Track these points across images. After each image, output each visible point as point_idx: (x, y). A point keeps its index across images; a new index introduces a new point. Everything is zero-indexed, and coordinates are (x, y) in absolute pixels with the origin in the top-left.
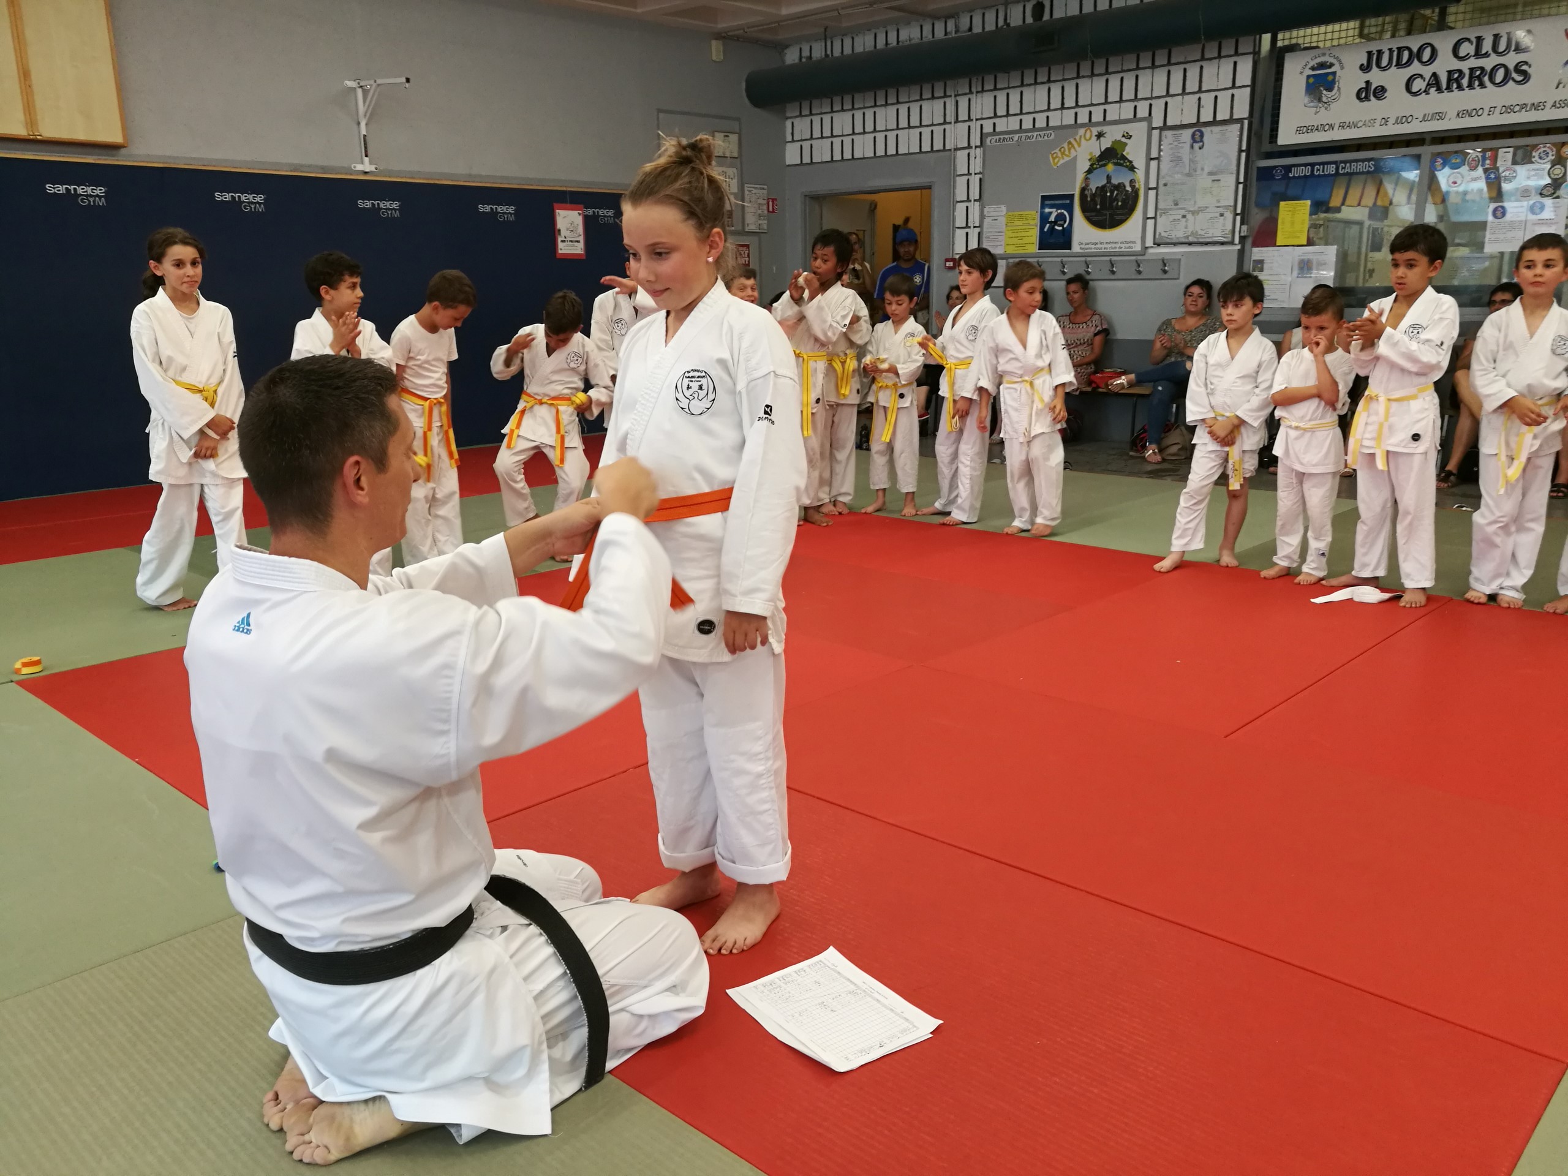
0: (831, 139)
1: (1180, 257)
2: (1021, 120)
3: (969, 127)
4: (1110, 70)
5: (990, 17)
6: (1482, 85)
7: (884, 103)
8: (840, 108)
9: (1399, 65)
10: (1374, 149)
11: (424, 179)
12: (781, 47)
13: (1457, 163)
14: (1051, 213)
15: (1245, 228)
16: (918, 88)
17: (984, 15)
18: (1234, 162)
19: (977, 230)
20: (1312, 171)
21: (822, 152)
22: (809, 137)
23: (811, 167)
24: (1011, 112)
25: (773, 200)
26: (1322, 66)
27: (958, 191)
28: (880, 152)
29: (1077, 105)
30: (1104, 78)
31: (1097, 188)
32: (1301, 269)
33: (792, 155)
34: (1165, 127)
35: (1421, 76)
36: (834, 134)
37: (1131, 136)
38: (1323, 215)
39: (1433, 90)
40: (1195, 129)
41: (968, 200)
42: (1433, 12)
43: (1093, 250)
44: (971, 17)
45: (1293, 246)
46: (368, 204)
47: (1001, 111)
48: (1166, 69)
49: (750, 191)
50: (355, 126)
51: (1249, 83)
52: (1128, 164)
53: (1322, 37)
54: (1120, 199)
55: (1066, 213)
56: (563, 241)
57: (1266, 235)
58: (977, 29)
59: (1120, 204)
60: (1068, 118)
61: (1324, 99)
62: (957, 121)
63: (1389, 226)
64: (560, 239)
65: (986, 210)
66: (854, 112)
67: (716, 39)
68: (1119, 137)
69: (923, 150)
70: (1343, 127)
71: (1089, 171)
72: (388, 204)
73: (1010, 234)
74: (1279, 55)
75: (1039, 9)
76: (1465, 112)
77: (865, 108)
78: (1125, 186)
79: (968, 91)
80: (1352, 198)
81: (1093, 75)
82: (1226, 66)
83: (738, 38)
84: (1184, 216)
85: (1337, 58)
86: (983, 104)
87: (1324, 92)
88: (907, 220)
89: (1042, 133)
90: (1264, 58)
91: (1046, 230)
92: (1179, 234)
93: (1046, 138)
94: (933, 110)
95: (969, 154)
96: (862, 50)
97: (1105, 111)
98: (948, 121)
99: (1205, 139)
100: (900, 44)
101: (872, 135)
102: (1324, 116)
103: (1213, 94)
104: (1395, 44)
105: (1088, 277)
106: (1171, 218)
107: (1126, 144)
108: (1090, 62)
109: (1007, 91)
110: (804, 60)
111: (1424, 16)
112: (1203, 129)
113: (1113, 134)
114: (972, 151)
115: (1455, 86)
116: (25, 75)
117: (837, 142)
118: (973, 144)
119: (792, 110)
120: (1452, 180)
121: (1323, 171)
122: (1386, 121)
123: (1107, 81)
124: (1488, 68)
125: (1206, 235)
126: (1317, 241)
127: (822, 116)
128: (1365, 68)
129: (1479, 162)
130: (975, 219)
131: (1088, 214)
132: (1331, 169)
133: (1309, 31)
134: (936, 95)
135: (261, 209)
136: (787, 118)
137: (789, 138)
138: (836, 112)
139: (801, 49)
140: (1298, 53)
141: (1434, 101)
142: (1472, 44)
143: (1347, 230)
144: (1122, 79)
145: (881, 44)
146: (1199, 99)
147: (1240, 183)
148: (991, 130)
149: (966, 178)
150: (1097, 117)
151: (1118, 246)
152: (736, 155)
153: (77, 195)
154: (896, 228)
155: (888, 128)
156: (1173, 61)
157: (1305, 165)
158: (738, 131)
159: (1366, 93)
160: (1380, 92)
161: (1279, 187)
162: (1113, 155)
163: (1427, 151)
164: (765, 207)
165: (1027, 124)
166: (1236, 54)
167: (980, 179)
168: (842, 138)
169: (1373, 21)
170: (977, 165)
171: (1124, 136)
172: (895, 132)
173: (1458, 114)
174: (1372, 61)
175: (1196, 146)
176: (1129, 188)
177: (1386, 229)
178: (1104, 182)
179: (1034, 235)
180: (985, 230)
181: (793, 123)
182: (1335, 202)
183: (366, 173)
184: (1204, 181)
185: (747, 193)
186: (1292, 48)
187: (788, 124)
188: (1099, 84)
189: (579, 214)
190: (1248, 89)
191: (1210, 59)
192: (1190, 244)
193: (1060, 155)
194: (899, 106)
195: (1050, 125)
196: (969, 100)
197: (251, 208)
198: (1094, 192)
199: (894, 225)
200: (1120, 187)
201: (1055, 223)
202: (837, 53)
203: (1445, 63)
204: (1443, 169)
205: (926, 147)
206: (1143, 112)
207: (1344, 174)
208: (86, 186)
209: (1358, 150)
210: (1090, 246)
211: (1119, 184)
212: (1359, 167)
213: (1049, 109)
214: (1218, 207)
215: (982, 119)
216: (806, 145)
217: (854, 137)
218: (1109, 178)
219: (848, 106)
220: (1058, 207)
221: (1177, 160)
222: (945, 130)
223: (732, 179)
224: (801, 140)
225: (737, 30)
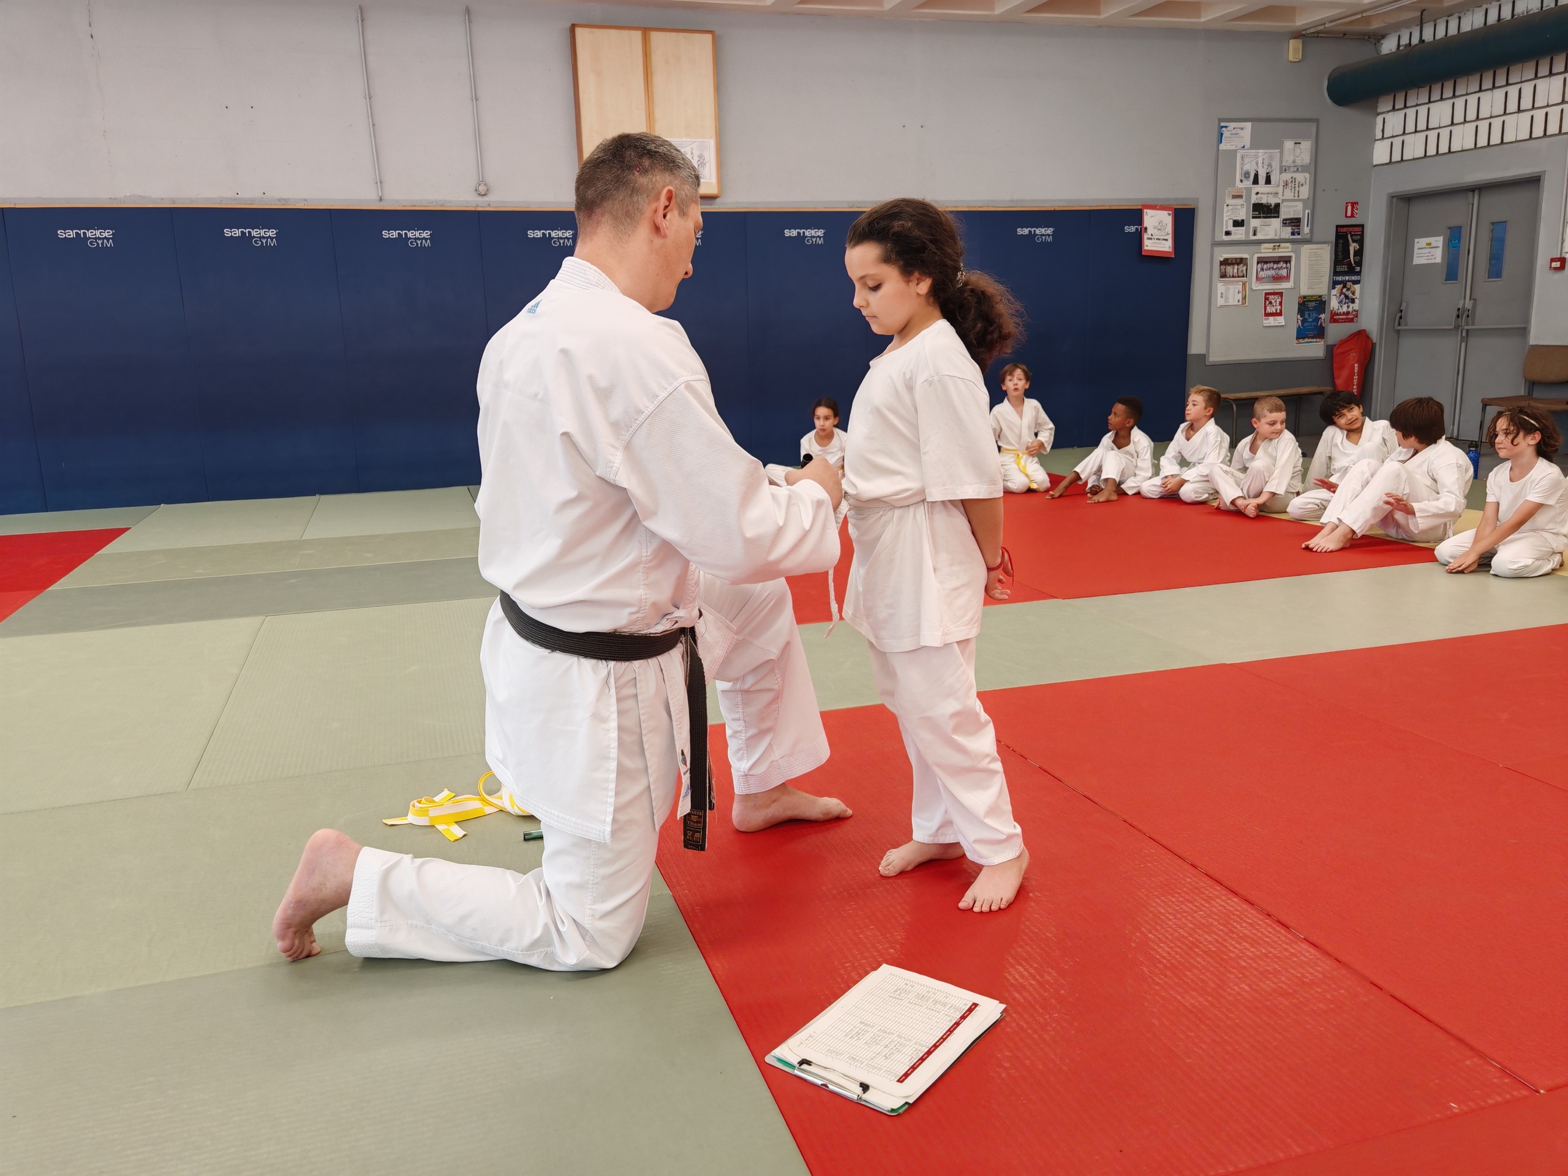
0: (1425, 133)
7: (1491, 87)
8: (1439, 98)
12: (1378, 37)
16: (1534, 63)
21: (1414, 147)
22: (1401, 132)
23: (1403, 164)
25: (1353, 204)
28: (1482, 141)
33: (1380, 153)
36: (1430, 127)
66: (1453, 100)
67: (1295, 38)
69: (1533, 136)
77: (1467, 94)
83: (1316, 35)
94: (1549, 89)
96: (1469, 29)
100: (1516, 17)
101: (1474, 124)
110: (1401, 48)
117: (1432, 135)
119: (1384, 105)
127: (1417, 108)
134: (1554, 71)
135: (819, 242)
136: (1378, 115)
137: (1379, 135)
138: (1434, 102)
139: (1399, 37)
145: (1492, 18)
152: (1308, 160)
155: (1495, 114)
158: (1314, 136)
168: (1438, 131)
172: (1502, 118)
181: (1384, 119)
187: (1379, 119)
194: (1509, 88)
202: (1440, 33)
205: (1538, 131)
216: (1397, 142)
217: (1453, 128)
219: (1448, 93)
222: (1562, 110)
223: (1302, 185)
224: (1393, 137)
225: (1317, 26)
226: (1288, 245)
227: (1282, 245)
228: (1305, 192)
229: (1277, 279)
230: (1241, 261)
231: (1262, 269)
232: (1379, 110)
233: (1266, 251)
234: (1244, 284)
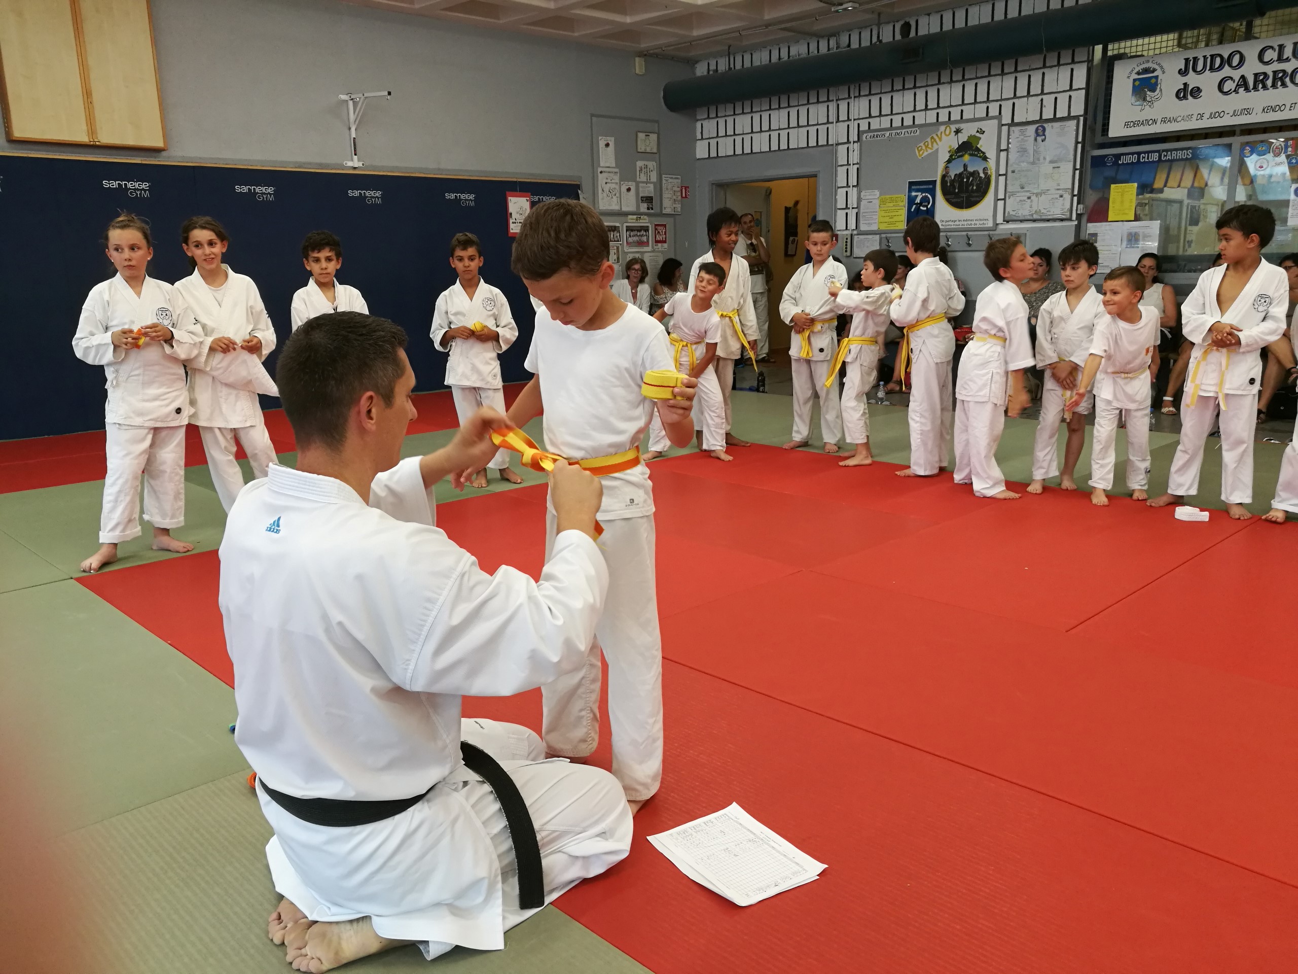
0: (733, 137)
1: (1025, 232)
2: (891, 120)
3: (848, 126)
4: (966, 77)
5: (866, 35)
6: (1284, 85)
7: (777, 107)
8: (741, 112)
9: (1212, 69)
10: (1191, 140)
11: (403, 173)
12: (692, 62)
13: (1263, 151)
14: (917, 196)
15: (1081, 206)
16: (806, 94)
17: (860, 33)
18: (1072, 152)
19: (856, 210)
20: (1139, 158)
21: (726, 147)
22: (715, 135)
23: (718, 159)
24: (882, 113)
25: (686, 188)
26: (1146, 71)
27: (838, 179)
28: (774, 147)
29: (938, 107)
30: (962, 84)
31: (956, 175)
32: (1129, 241)
33: (701, 151)
34: (1013, 124)
35: (1231, 78)
36: (736, 133)
37: (984, 132)
38: (1148, 195)
39: (1241, 90)
40: (1038, 125)
41: (848, 186)
42: (1241, 25)
43: (952, 227)
44: (850, 35)
45: (1122, 221)
46: (356, 193)
47: (875, 112)
48: (1013, 76)
49: (667, 181)
50: (348, 131)
51: (1084, 86)
52: (981, 154)
53: (1146, 47)
54: (975, 184)
55: (929, 196)
56: (513, 223)
57: (1099, 213)
58: (855, 45)
59: (975, 188)
60: (931, 117)
61: (1148, 99)
62: (838, 121)
63: (1204, 204)
64: (511, 222)
65: (862, 194)
66: (752, 114)
67: (639, 56)
68: (974, 133)
69: (810, 145)
70: (1165, 121)
71: (949, 161)
72: (372, 193)
73: (883, 213)
74: (1109, 63)
75: (906, 28)
76: (1269, 108)
77: (761, 111)
78: (979, 174)
79: (847, 96)
80: (1172, 182)
81: (952, 81)
82: (1065, 73)
83: (656, 56)
84: (1029, 198)
85: (1159, 64)
86: (860, 107)
87: (1148, 93)
88: (797, 203)
89: (909, 130)
90: (1096, 65)
91: (912, 210)
92: (1024, 212)
93: (912, 133)
94: (818, 112)
95: (848, 148)
96: (759, 64)
97: (962, 111)
98: (830, 120)
99: (1047, 133)
100: (791, 58)
101: (768, 134)
102: (1148, 113)
103: (1053, 96)
104: (1208, 52)
105: (948, 249)
106: (1018, 199)
107: (980, 138)
108: (949, 71)
109: (879, 96)
110: (711, 73)
111: (1233, 28)
112: (1046, 125)
113: (968, 130)
114: (851, 146)
115: (1260, 86)
116: (88, 94)
117: (738, 139)
118: (851, 140)
119: (701, 114)
120: (1258, 165)
121: (1148, 158)
122: (1201, 116)
123: (964, 86)
124: (1289, 71)
125: (1048, 213)
126: (1143, 217)
127: (726, 118)
128: (1183, 73)
129: (1282, 150)
130: (853, 201)
131: (948, 197)
132: (1155, 157)
133: (1134, 42)
134: (820, 100)
135: (272, 198)
136: (697, 121)
137: (699, 137)
138: (736, 115)
139: (709, 63)
140: (1126, 61)
141: (1243, 99)
142: (1275, 51)
143: (1169, 207)
144: (976, 84)
145: (775, 59)
146: (1042, 100)
147: (1077, 169)
148: (867, 128)
149: (846, 167)
150: (956, 116)
151: (973, 223)
152: (655, 150)
153: (127, 189)
154: (787, 210)
155: (781, 127)
156: (1019, 69)
157: (1133, 154)
158: (657, 131)
159: (1183, 93)
160: (1196, 92)
161: (1109, 173)
162: (969, 147)
163: (1237, 141)
164: (679, 194)
165: (897, 123)
166: (1073, 62)
167: (858, 169)
168: (742, 136)
169: (1188, 34)
170: (855, 157)
171: (978, 132)
172: (786, 131)
173: (1264, 110)
174: (1189, 66)
175: (1039, 139)
176: (982, 175)
177: (1202, 207)
178: (960, 170)
179: (903, 215)
180: (862, 211)
181: (702, 124)
182: (1158, 184)
183: (355, 168)
184: (1046, 168)
185: (664, 182)
186: (1120, 57)
187: (699, 125)
188: (957, 89)
189: (527, 200)
190: (1084, 91)
191: (1051, 67)
192: (1034, 221)
193: (924, 148)
194: (790, 109)
195: (916, 123)
196: (848, 103)
197: (264, 198)
198: (953, 178)
199: (786, 208)
200: (975, 174)
201: (921, 204)
202: (738, 66)
203: (1251, 68)
204: (1251, 155)
205: (813, 143)
206: (994, 110)
207: (1166, 161)
208: (134, 182)
209: (1178, 141)
210: (950, 223)
211: (974, 171)
212: (1178, 155)
213: (915, 110)
214: (1058, 189)
215: (859, 119)
216: (713, 142)
217: (753, 135)
218: (965, 166)
219: (747, 110)
220: (922, 191)
221: (1023, 151)
222: (828, 128)
223: (652, 171)
224: (708, 139)
225: (656, 49)
226: (646, 217)
227: (642, 217)
228: (654, 177)
229: (641, 244)
230: (614, 229)
231: (630, 236)
232: (698, 117)
233: (632, 221)
234: (618, 248)
